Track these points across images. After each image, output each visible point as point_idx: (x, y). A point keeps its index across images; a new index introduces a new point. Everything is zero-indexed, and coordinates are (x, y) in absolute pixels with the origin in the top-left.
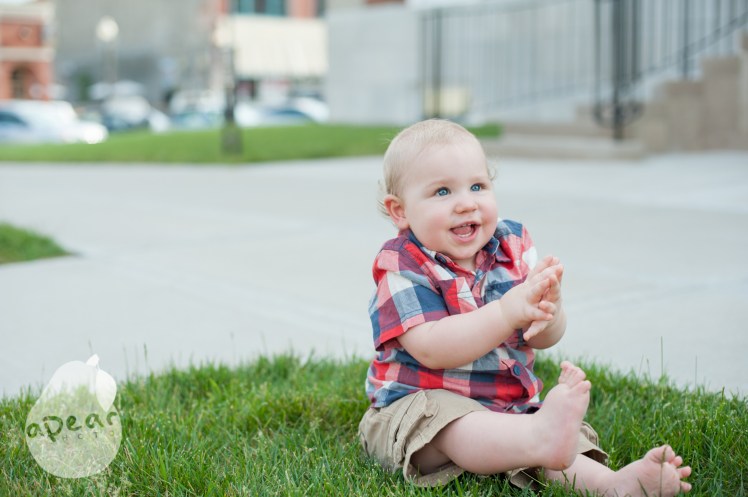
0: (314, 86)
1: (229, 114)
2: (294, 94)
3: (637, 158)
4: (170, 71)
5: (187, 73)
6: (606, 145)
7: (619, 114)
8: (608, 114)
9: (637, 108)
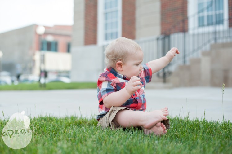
0: (67, 74)
1: (39, 81)
2: (59, 76)
3: (170, 88)
4: (19, 68)
5: (25, 69)
6: (161, 84)
7: (164, 75)
8: (161, 74)
9: (170, 73)
